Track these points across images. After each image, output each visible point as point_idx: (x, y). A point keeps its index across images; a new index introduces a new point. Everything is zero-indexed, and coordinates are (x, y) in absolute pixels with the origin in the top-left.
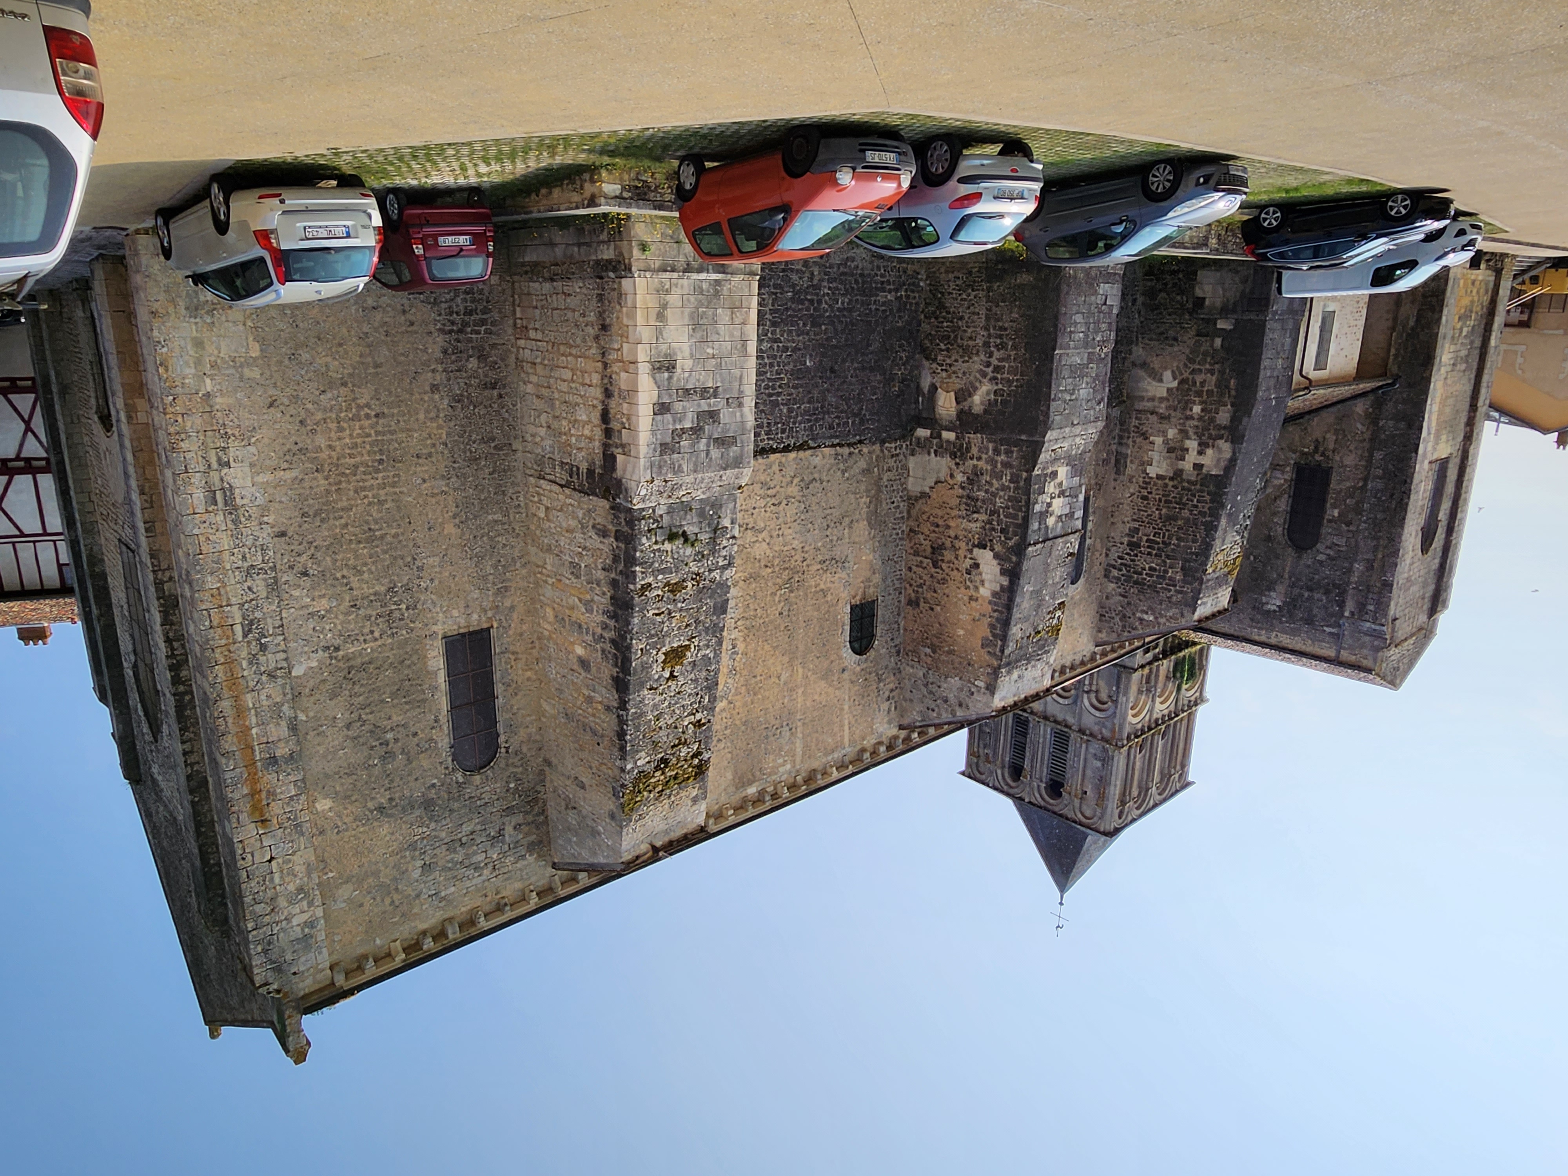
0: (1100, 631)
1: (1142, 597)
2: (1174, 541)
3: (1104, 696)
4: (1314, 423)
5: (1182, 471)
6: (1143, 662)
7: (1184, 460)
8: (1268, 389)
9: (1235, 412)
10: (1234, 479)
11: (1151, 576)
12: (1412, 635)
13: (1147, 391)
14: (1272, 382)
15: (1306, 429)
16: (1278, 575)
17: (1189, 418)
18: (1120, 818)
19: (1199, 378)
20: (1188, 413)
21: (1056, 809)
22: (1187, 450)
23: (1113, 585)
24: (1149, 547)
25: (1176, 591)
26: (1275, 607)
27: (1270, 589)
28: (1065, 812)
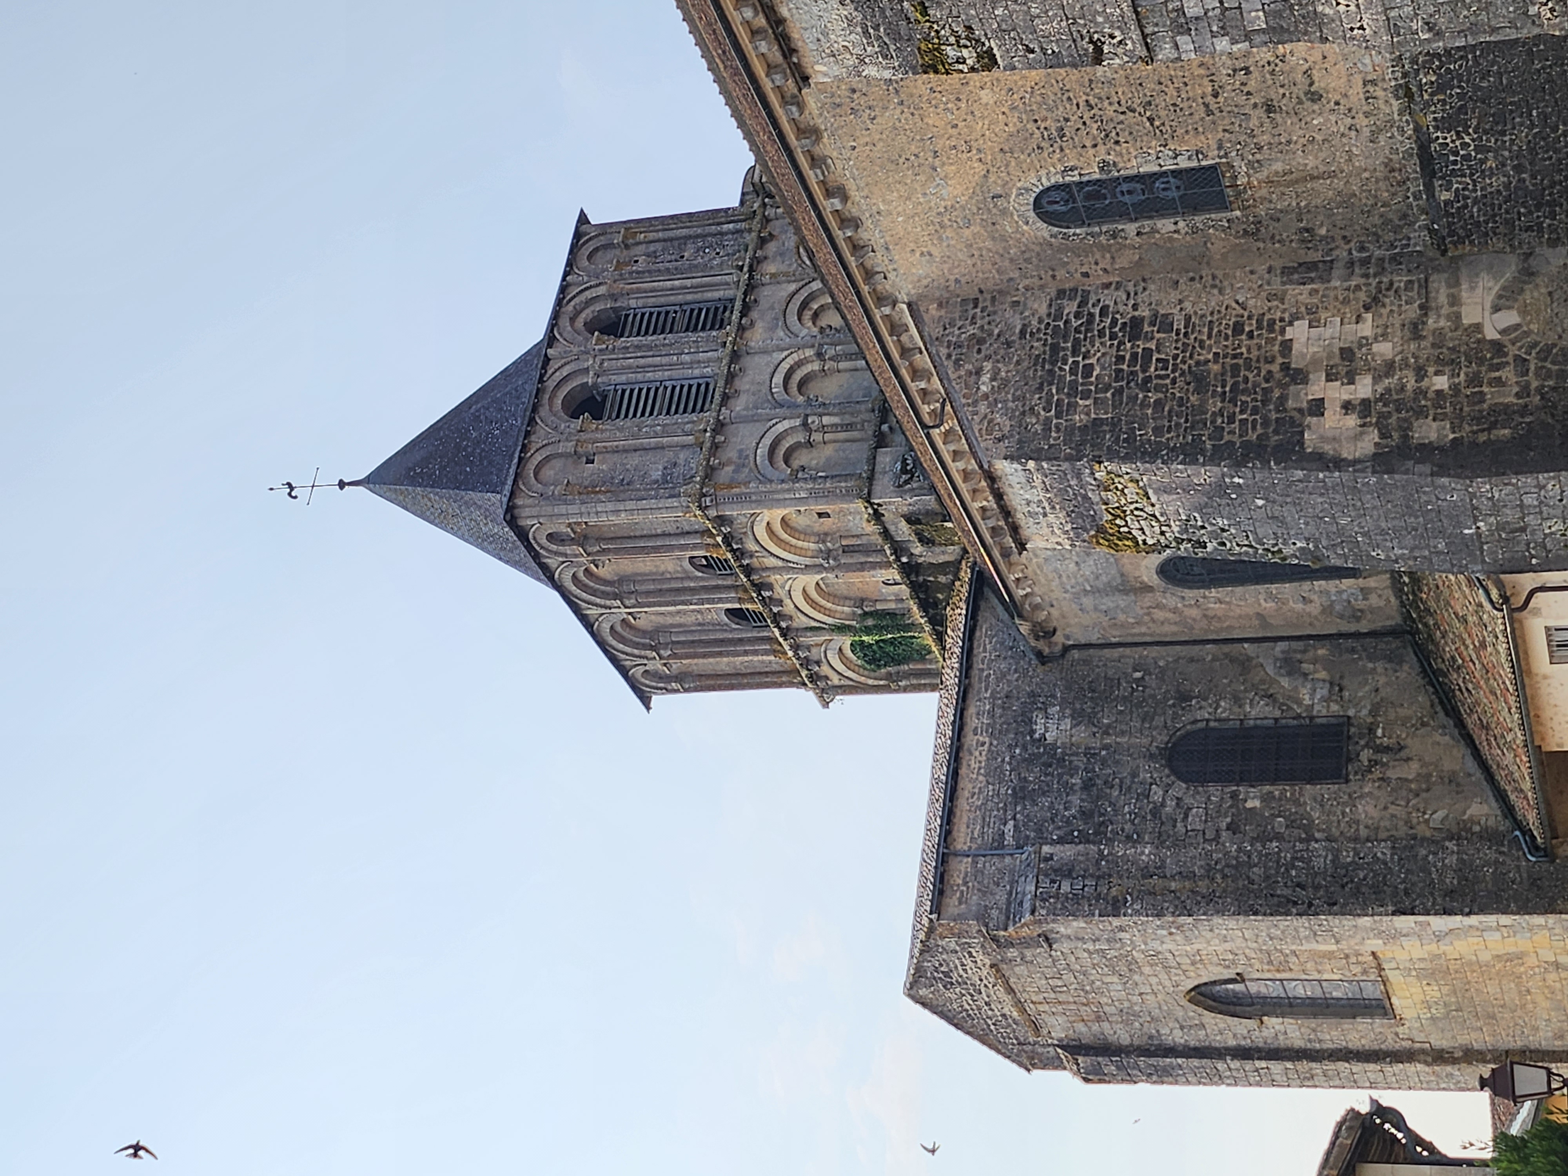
0: (940, 305)
1: (1025, 364)
2: (1153, 397)
3: (802, 458)
4: (1437, 737)
5: (1305, 381)
6: (888, 517)
7: (1328, 380)
8: (1496, 507)
9: (1441, 449)
10: (1300, 474)
11: (1074, 371)
12: (1019, 1005)
13: (1472, 288)
14: (1510, 515)
15: (1424, 724)
16: (1109, 726)
17: (1420, 373)
18: (550, 537)
19: (1508, 374)
20: (1431, 370)
21: (544, 411)
22: (1352, 382)
23: (1043, 310)
24: (1134, 356)
25: (1048, 420)
26: (1039, 729)
27: (1078, 717)
28: (542, 428)
